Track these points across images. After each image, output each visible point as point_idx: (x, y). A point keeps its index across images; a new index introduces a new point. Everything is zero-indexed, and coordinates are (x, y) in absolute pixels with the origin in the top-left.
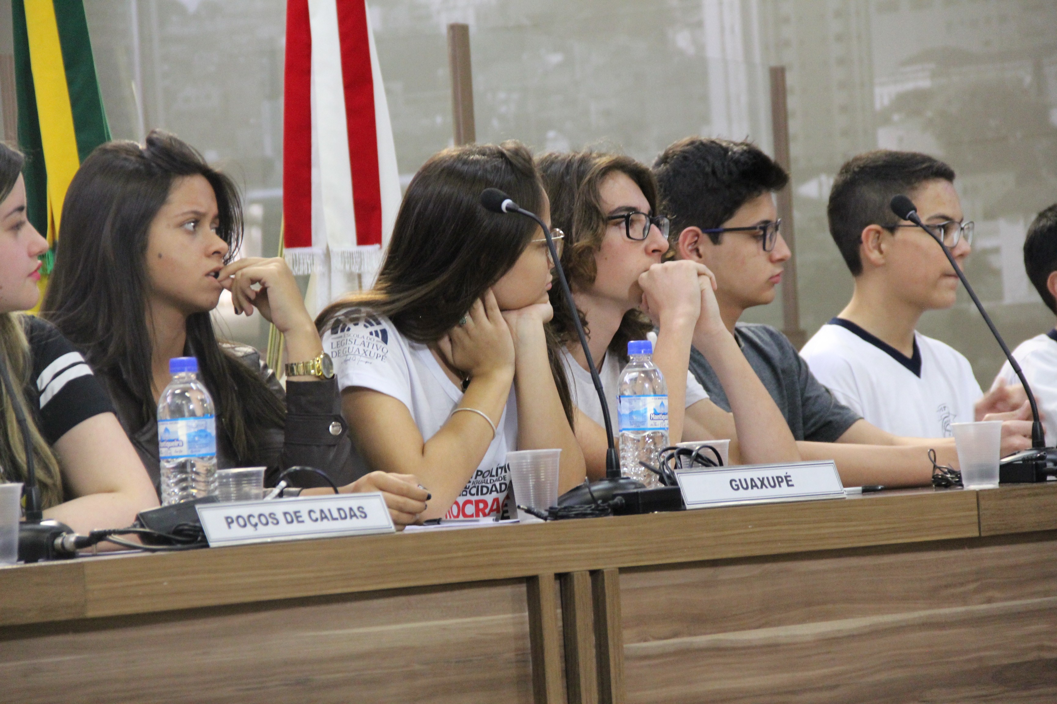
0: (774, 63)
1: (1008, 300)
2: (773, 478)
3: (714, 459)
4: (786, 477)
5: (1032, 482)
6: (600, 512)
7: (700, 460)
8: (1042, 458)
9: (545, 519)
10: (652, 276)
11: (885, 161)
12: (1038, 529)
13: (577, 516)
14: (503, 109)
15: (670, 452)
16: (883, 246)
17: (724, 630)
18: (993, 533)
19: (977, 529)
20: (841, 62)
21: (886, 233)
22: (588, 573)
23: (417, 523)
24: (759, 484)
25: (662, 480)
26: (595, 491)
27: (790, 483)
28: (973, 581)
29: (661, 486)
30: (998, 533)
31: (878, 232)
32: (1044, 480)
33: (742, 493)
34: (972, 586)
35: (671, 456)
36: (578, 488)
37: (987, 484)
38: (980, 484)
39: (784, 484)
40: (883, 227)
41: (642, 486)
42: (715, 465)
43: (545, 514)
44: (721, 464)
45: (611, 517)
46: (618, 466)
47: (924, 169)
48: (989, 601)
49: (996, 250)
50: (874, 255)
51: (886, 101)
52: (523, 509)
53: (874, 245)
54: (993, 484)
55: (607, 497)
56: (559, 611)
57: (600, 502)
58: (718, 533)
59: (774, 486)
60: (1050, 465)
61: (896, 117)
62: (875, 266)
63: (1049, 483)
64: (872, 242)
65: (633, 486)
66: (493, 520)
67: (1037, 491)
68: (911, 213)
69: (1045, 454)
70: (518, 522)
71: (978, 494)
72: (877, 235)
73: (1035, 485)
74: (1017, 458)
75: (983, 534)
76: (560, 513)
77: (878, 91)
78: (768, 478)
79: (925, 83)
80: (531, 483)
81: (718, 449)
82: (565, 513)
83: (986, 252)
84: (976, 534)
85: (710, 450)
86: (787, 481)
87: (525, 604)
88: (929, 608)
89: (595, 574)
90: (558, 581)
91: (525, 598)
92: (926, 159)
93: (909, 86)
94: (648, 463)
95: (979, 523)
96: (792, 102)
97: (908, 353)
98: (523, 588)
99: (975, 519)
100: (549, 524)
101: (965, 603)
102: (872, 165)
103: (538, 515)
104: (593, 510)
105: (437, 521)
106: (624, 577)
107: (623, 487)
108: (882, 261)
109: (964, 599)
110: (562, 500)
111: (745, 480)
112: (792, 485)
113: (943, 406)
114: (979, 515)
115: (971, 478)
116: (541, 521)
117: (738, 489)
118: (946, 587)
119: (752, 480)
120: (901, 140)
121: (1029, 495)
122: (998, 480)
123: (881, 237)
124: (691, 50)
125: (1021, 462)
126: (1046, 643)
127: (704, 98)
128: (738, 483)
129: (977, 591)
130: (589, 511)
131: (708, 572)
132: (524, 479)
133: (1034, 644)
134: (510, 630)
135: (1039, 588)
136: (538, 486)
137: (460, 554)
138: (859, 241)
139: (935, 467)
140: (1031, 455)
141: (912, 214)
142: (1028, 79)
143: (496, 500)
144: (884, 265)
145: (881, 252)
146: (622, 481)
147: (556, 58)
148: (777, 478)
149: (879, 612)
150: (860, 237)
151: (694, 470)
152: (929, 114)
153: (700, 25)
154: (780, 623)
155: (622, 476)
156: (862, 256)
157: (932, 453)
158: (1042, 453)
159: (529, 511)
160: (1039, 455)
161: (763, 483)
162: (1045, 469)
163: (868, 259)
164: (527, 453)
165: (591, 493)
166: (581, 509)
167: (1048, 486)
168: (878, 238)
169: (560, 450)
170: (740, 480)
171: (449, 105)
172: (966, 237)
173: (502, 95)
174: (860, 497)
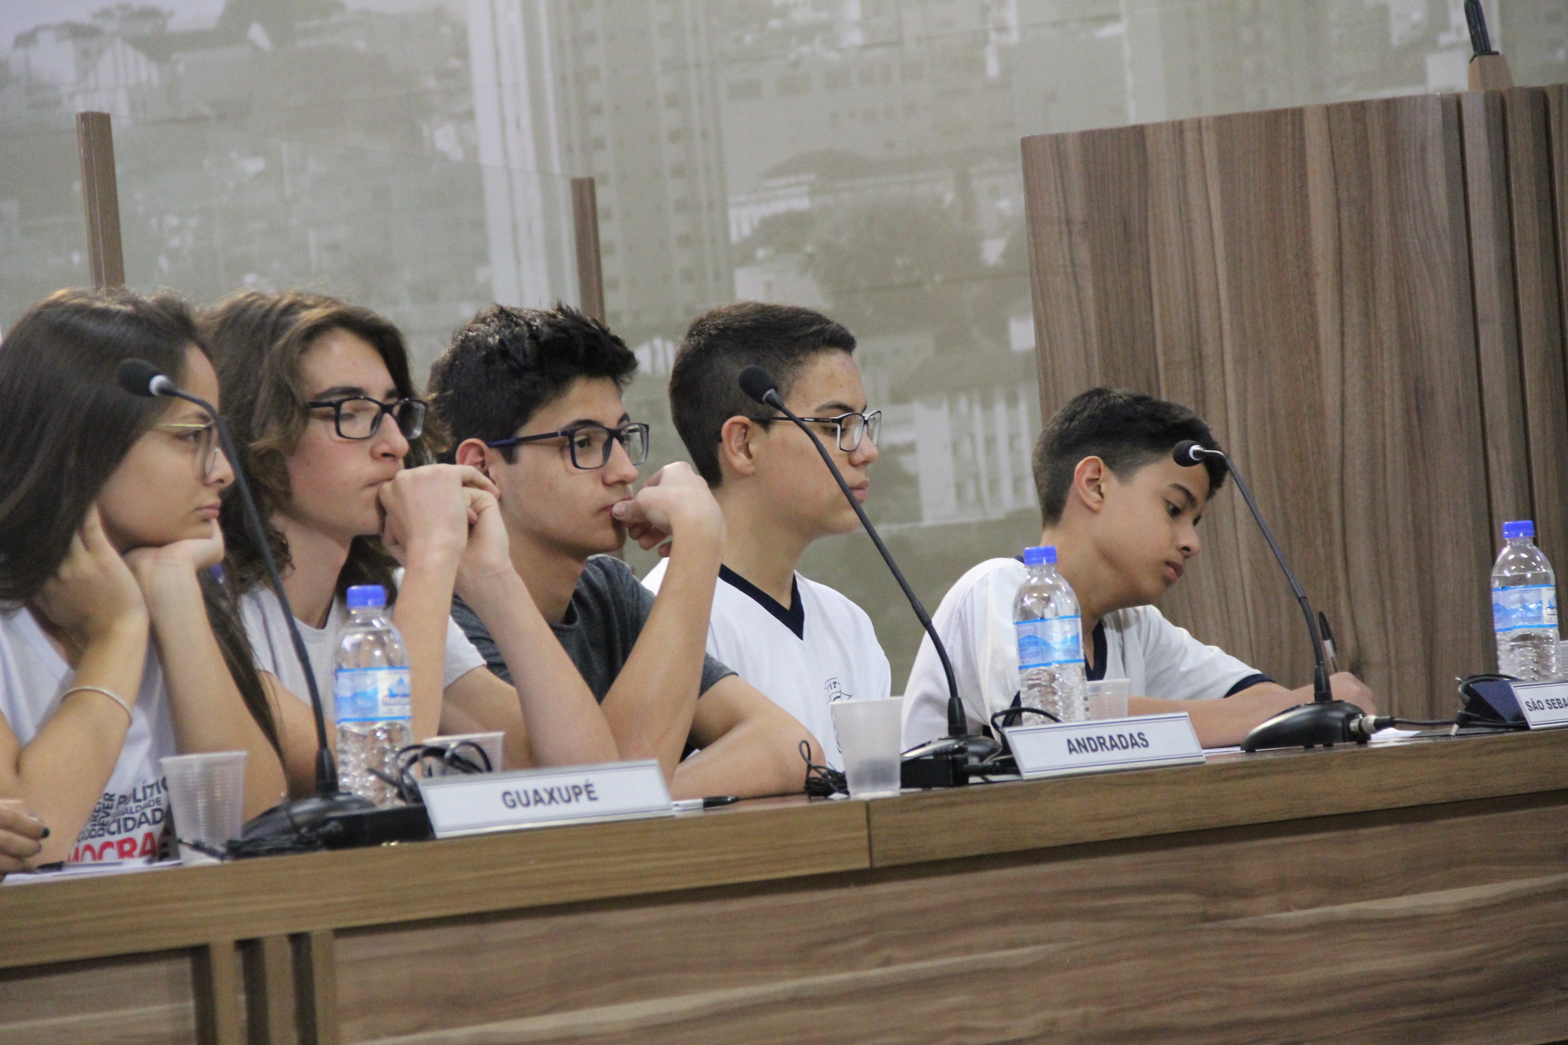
0: (580, 173)
1: (928, 521)
2: (567, 789)
3: (479, 761)
4: (587, 786)
5: (948, 785)
6: (305, 845)
7: (457, 764)
8: (961, 750)
9: (222, 857)
10: (396, 490)
11: (754, 320)
12: (956, 855)
13: (270, 852)
14: (175, 242)
15: (412, 753)
16: (752, 447)
17: (495, 1018)
18: (890, 862)
19: (867, 856)
20: (679, 172)
21: (756, 428)
22: (285, 939)
23: (27, 870)
24: (546, 797)
25: (401, 796)
26: (299, 814)
27: (593, 795)
28: (863, 934)
29: (400, 804)
30: (898, 862)
31: (746, 426)
32: (964, 782)
33: (520, 812)
34: (861, 942)
35: (414, 760)
36: (273, 811)
37: (883, 790)
38: (872, 791)
39: (583, 797)
40: (752, 420)
41: (371, 804)
42: (479, 770)
43: (222, 850)
44: (489, 768)
45: (324, 855)
46: (334, 776)
47: (811, 334)
48: (887, 962)
49: (910, 448)
50: (740, 461)
51: (746, 231)
52: (187, 844)
53: (740, 444)
54: (892, 790)
55: (317, 822)
56: (242, 998)
57: (304, 830)
58: (487, 873)
59: (569, 800)
60: (974, 761)
61: (760, 253)
62: (740, 475)
63: (971, 788)
64: (736, 442)
65: (355, 806)
66: (144, 862)
67: (952, 799)
68: (768, 392)
69: (965, 744)
70: (180, 864)
71: (868, 806)
72: (744, 431)
73: (951, 790)
74: (925, 752)
75: (877, 864)
76: (244, 849)
77: (733, 213)
78: (559, 789)
79: (802, 204)
80: (201, 803)
81: (486, 748)
82: (250, 849)
83: (895, 450)
84: (866, 865)
85: (473, 749)
86: (589, 793)
87: (190, 990)
88: (799, 976)
89: (298, 940)
90: (240, 953)
91: (189, 978)
92: (816, 318)
93: (780, 207)
94: (379, 770)
95: (870, 849)
96: (608, 232)
97: (786, 603)
98: (186, 966)
99: (865, 843)
100: (227, 865)
101: (851, 968)
102: (736, 324)
103: (211, 853)
104: (294, 842)
105: (58, 866)
106: (341, 943)
107: (341, 806)
108: (751, 469)
109: (850, 961)
110: (248, 829)
111: (526, 793)
112: (595, 799)
113: (832, 681)
114: (870, 837)
115: (860, 782)
116: (213, 861)
117: (514, 806)
118: (825, 943)
119: (536, 792)
120: (769, 285)
121: (942, 805)
122: (898, 784)
123: (749, 433)
124: (458, 155)
125: (931, 757)
126: (970, 1023)
127: (480, 225)
128: (514, 797)
129: (869, 949)
130: (288, 845)
131: (470, 932)
132: (190, 798)
133: (952, 1024)
134: (166, 1028)
135: (959, 941)
136: (212, 810)
137: (86, 915)
138: (718, 438)
139: (810, 767)
140: (945, 746)
141: (770, 394)
142: (949, 198)
143: (149, 836)
144: (753, 474)
145: (749, 455)
146: (340, 798)
147: (254, 165)
148: (574, 787)
149: (726, 984)
150: (719, 432)
151: (448, 778)
152: (809, 249)
153: (469, 115)
154: (577, 1005)
155: (342, 790)
156: (721, 459)
157: (804, 747)
158: (961, 744)
159: (197, 847)
160: (956, 746)
161: (552, 798)
162: (965, 766)
163: (730, 465)
164: (194, 759)
165: (291, 817)
166: (276, 842)
167: (973, 792)
168: (745, 434)
169: (243, 753)
170: (517, 793)
171: (83, 235)
172: (870, 435)
173: (173, 221)
174: (701, 813)
